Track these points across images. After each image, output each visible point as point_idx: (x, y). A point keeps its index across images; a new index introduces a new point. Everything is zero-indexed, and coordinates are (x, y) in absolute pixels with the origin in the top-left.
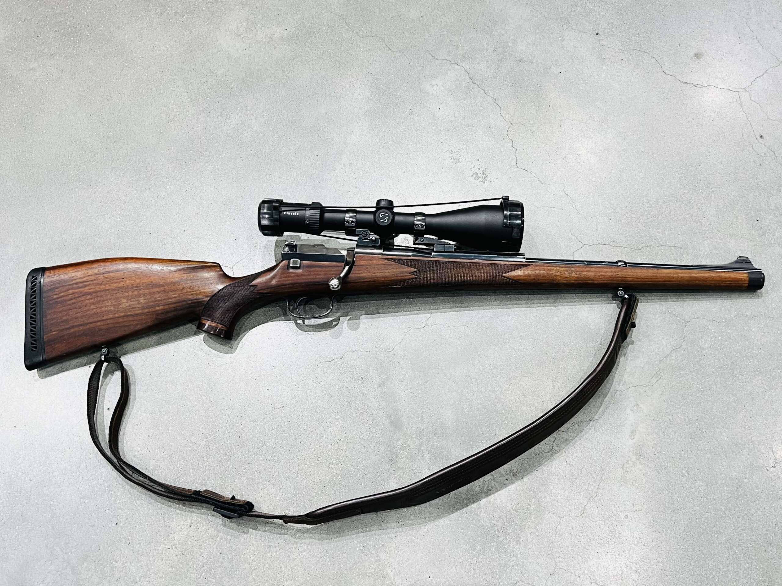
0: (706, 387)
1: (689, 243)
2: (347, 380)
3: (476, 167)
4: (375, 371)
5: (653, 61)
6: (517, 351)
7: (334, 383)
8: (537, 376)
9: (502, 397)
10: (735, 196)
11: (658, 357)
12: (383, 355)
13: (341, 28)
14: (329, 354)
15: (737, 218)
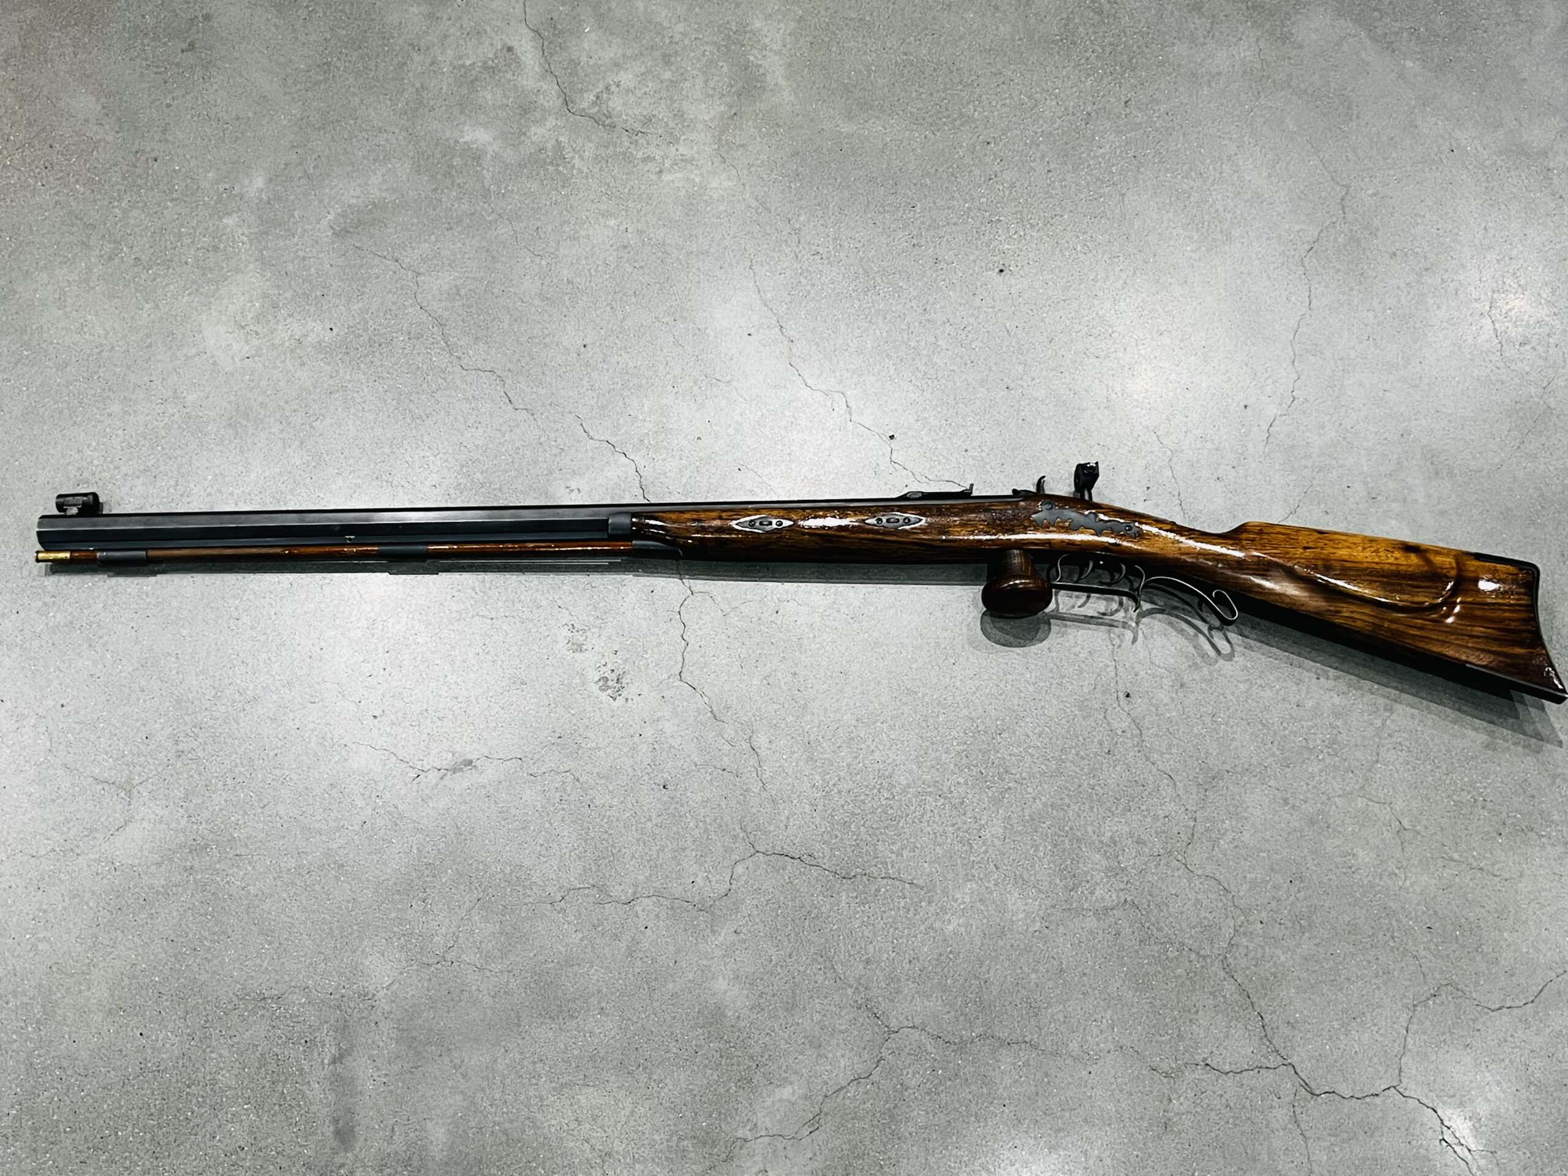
0: (890, 1158)
1: (938, 883)
2: (280, 1042)
3: (609, 666)
4: (331, 1033)
6: (588, 1035)
7: (256, 1043)
8: (608, 1089)
9: (539, 1116)
10: (1045, 805)
11: (824, 1087)
12: (352, 1005)
13: (433, 343)
14: (260, 985)
15: (1037, 850)
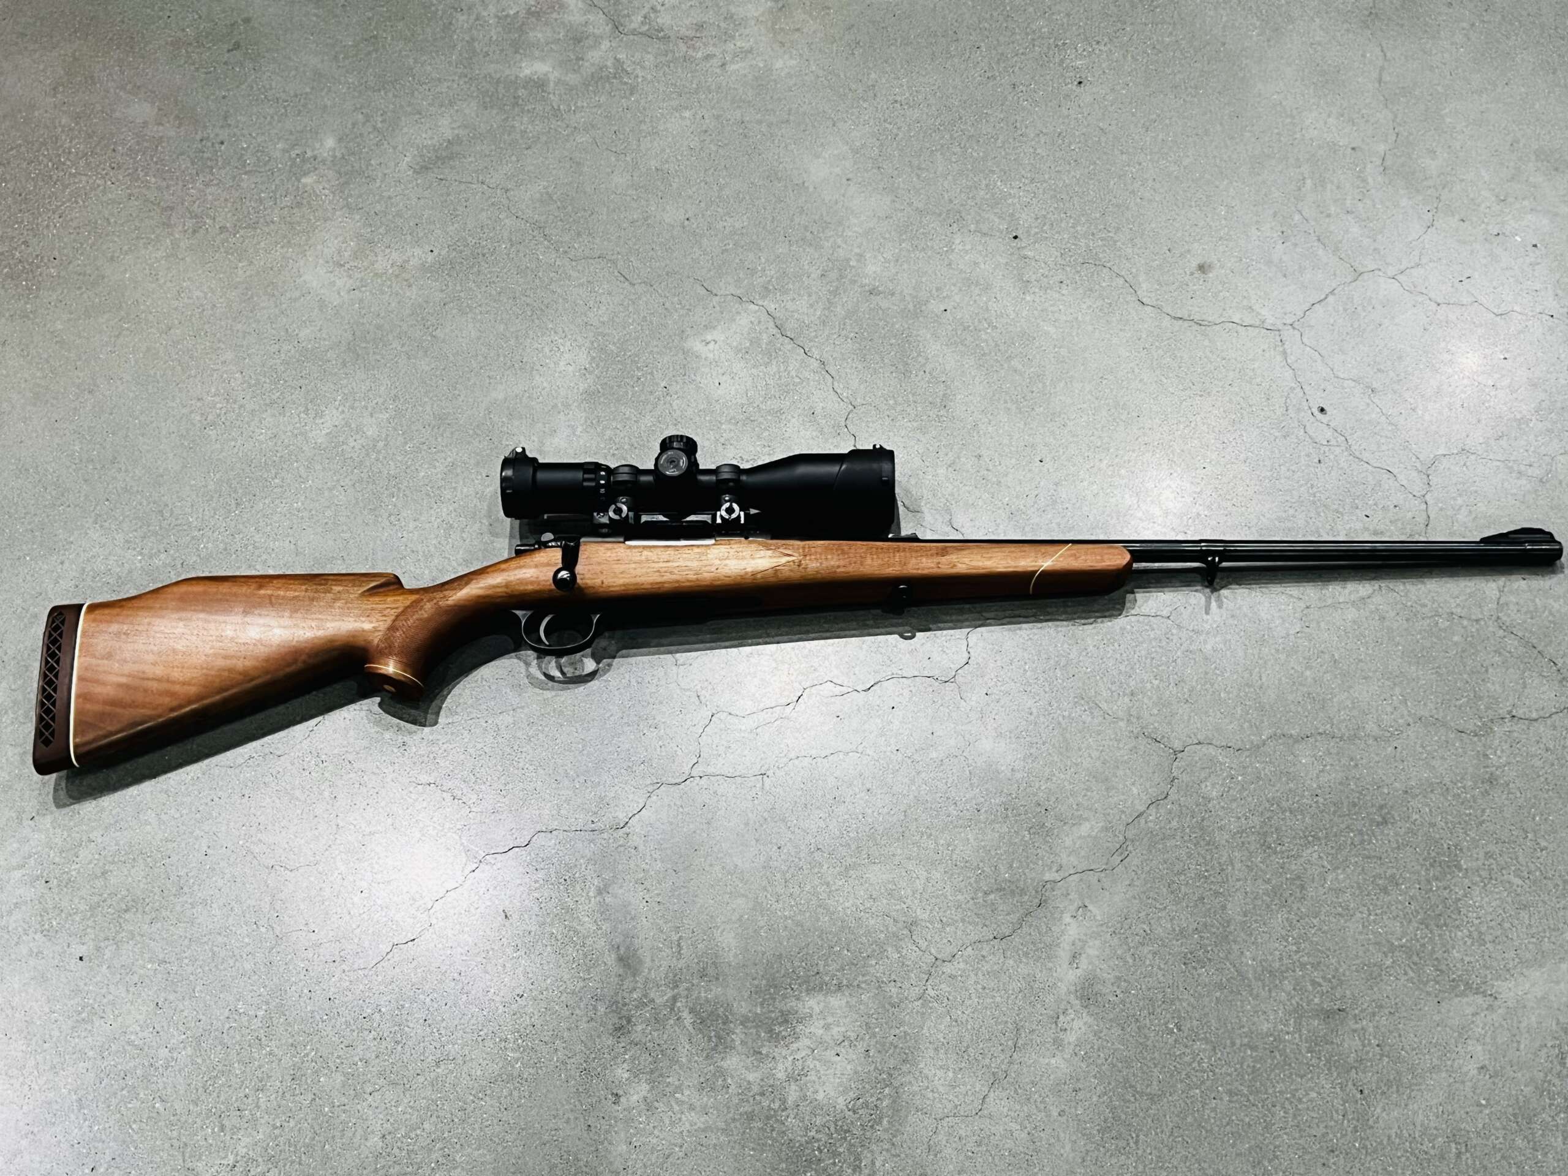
0: (1213, 868)
4: (590, 866)
5: (1121, 281)
9: (830, 902)
12: (605, 836)
13: (536, 244)
